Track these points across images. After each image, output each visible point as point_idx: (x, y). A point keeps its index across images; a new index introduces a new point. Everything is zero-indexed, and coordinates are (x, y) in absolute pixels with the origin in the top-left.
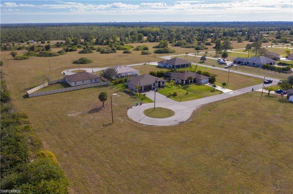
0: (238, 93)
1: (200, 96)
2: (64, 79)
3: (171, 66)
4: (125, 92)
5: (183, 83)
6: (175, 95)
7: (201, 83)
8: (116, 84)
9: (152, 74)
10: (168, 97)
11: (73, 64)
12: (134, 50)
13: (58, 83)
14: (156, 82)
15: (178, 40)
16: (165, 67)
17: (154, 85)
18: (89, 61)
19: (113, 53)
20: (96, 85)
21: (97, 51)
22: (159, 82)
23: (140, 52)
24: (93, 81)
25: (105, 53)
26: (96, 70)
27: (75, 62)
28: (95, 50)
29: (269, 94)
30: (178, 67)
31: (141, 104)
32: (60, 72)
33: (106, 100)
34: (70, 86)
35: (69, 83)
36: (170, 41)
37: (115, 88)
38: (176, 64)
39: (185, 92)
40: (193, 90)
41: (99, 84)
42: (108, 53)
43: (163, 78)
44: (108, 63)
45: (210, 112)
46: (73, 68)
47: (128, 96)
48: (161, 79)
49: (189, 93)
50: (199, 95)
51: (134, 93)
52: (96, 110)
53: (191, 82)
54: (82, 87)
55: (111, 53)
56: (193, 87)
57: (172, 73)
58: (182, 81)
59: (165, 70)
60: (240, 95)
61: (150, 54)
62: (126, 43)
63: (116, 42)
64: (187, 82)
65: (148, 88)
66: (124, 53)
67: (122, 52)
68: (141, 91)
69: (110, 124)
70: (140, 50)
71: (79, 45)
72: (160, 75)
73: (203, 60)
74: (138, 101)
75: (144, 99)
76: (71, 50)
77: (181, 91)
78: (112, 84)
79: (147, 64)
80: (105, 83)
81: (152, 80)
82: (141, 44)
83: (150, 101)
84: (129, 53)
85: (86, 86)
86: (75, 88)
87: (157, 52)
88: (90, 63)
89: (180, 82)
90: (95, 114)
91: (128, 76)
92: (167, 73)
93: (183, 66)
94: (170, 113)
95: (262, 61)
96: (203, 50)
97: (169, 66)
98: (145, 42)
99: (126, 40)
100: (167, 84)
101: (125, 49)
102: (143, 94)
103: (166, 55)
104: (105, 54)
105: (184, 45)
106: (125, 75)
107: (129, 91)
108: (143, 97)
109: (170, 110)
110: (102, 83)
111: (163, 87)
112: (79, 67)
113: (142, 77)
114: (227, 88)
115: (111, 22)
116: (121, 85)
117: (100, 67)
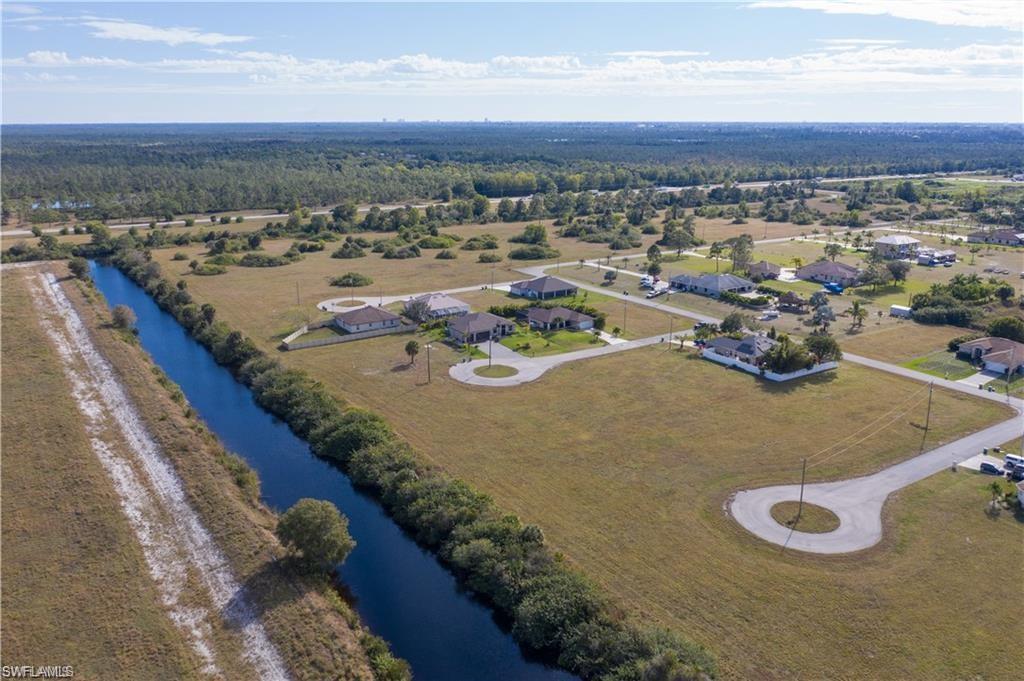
0: (634, 345)
1: (568, 349)
2: (335, 320)
3: (537, 294)
4: (446, 343)
5: (546, 327)
6: (526, 347)
7: (579, 329)
8: (427, 329)
9: (493, 311)
10: (514, 350)
11: (333, 287)
12: (462, 248)
13: (324, 326)
14: (498, 326)
15: (579, 215)
16: (523, 296)
17: (495, 331)
18: (365, 280)
19: (413, 257)
20: (393, 330)
21: (374, 251)
22: (503, 327)
23: (476, 255)
24: (388, 323)
25: (395, 257)
26: (387, 300)
27: (335, 284)
28: (369, 246)
29: (682, 346)
30: (550, 296)
31: (470, 360)
32: (315, 305)
33: (417, 352)
34: (348, 333)
35: (347, 327)
36: (556, 220)
37: (428, 336)
38: (546, 289)
39: (545, 342)
40: (559, 340)
41: (399, 329)
42: (402, 257)
43: (514, 319)
44: (407, 286)
45: (571, 371)
46: (336, 296)
47: (450, 349)
48: (510, 321)
49: (551, 344)
50: (568, 347)
51: (460, 344)
52: (403, 368)
53: (561, 326)
54: (371, 333)
55: (408, 257)
56: (563, 335)
57: (530, 310)
58: (545, 324)
59: (521, 303)
60: (634, 349)
61: (499, 261)
62: (444, 226)
63: (418, 225)
64: (553, 327)
65: (483, 336)
66: (440, 256)
67: (435, 255)
68: (471, 340)
69: (426, 384)
70: (478, 249)
71: (327, 232)
72: (509, 313)
73: (609, 278)
74: (466, 357)
75: (476, 353)
76: (312, 249)
77: (537, 341)
78: (422, 329)
79: (489, 287)
80: (409, 328)
81: (490, 323)
82: (482, 227)
83: (485, 356)
84: (451, 258)
85: (377, 333)
86: (359, 336)
87: (517, 256)
88: (367, 284)
89: (542, 325)
90: (402, 372)
91: (449, 315)
92: (523, 309)
93: (560, 294)
94: (512, 371)
95: (720, 285)
96: (628, 248)
97: (533, 294)
98: (491, 221)
99: (444, 216)
100: (517, 329)
101: (442, 246)
102: (474, 345)
103: (535, 265)
104: (395, 260)
105: (587, 233)
106: (443, 313)
107: (451, 340)
108: (474, 350)
109: (512, 369)
110: (405, 328)
111: (509, 335)
112: (352, 295)
113: (475, 316)
114: (622, 336)
115: (388, 120)
116: (438, 331)
117: (391, 294)
